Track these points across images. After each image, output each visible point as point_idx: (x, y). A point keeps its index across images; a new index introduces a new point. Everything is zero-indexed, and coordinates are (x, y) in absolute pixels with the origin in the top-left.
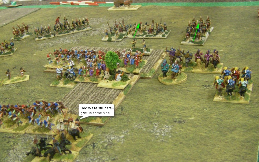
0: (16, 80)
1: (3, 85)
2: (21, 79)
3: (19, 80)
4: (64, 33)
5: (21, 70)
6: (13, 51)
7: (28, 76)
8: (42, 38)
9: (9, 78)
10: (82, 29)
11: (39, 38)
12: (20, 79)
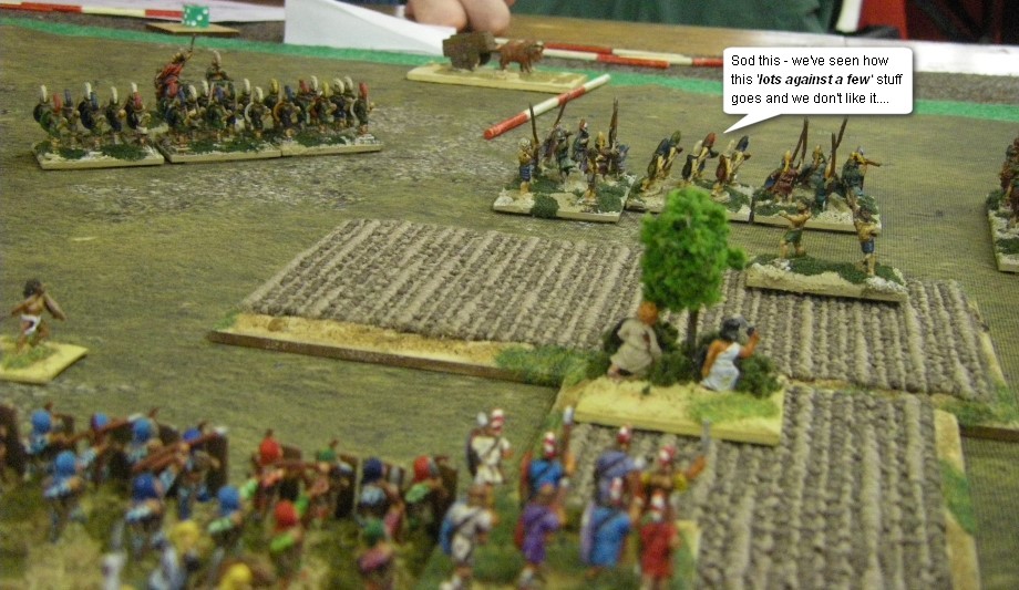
4: (221, 150)
5: (27, 294)
8: (83, 159)
10: (330, 143)
11: (67, 153)
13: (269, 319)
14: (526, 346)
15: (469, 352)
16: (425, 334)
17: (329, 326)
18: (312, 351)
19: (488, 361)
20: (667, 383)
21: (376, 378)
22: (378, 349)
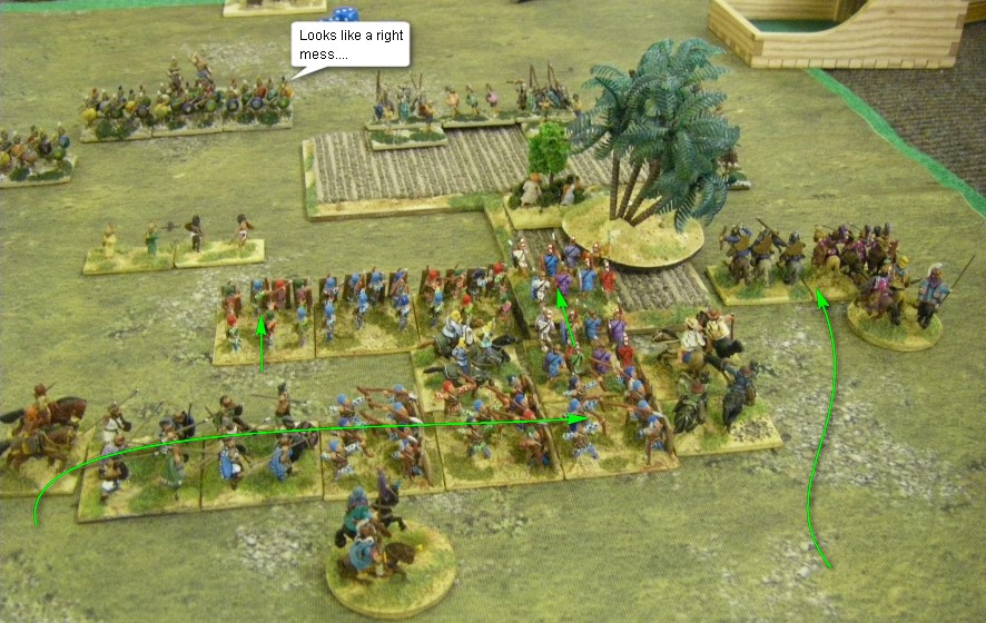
0: (220, 256)
1: (175, 267)
2: (238, 253)
3: (228, 257)
6: (67, 166)
7: (260, 244)
9: (196, 245)
12: (232, 253)
13: (334, 205)
14: (460, 195)
15: (435, 202)
16: (411, 197)
17: (365, 203)
18: (361, 217)
19: (445, 205)
20: (547, 206)
21: (401, 224)
22: (393, 210)
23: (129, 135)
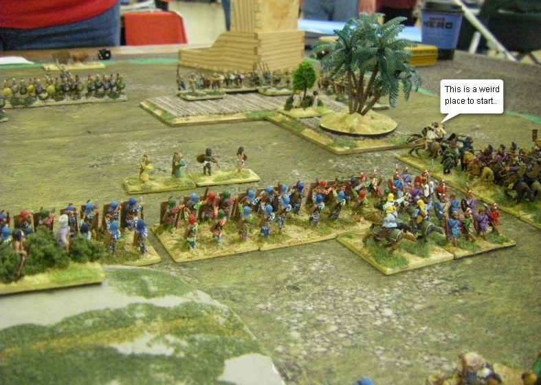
1: (197, 186)
13: (184, 118)
14: (250, 112)
15: (238, 116)
17: (200, 117)
19: (244, 117)
23: (32, 104)
